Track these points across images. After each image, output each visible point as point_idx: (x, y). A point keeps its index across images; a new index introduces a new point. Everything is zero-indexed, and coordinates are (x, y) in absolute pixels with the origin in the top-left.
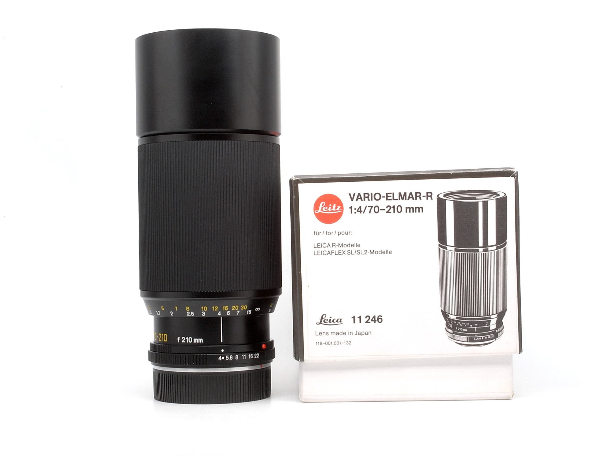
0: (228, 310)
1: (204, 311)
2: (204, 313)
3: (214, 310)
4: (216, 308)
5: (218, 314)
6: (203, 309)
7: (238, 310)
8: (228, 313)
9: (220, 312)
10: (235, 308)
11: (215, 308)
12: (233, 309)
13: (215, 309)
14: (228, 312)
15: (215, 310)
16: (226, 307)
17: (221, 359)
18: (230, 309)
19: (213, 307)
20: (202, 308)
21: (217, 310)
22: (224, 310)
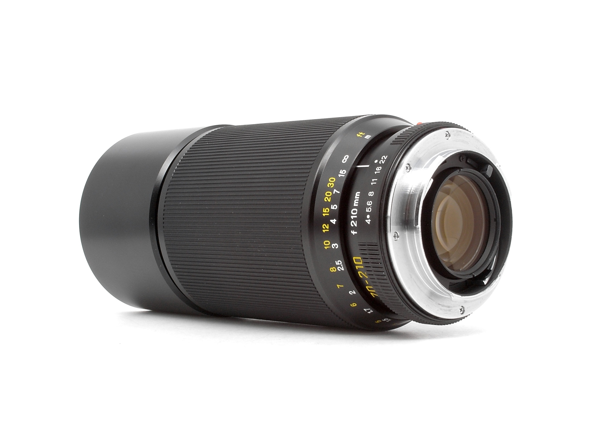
0: (330, 208)
1: (331, 245)
2: (335, 245)
3: (328, 230)
4: (324, 226)
5: (334, 223)
6: (328, 247)
7: (332, 192)
8: (334, 208)
9: (331, 221)
10: (329, 197)
11: (324, 228)
12: (329, 201)
13: (326, 229)
14: (332, 208)
15: (328, 228)
16: (324, 211)
17: (369, 220)
18: (328, 205)
19: (324, 231)
20: (326, 248)
21: (328, 225)
22: (328, 214)
